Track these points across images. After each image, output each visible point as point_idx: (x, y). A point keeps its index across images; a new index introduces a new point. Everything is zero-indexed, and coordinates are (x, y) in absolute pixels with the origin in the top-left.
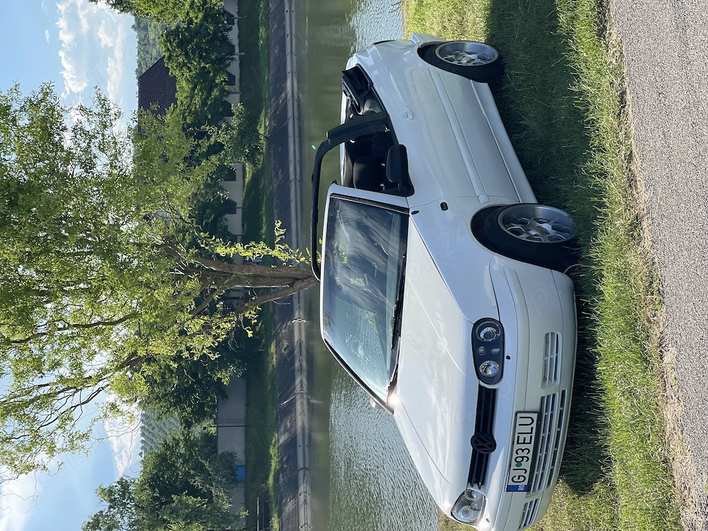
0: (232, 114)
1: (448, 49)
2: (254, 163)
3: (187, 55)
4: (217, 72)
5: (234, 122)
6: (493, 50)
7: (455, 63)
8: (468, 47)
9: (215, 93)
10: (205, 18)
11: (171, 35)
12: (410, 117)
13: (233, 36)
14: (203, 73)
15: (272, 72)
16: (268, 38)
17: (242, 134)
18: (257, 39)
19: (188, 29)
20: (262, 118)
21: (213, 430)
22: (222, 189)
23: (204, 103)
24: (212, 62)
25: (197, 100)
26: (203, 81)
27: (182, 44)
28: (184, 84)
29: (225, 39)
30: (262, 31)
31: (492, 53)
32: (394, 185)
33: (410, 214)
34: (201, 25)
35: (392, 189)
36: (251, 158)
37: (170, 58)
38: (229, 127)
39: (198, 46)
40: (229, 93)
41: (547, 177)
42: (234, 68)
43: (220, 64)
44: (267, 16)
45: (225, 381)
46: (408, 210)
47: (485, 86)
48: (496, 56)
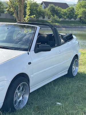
0: (59, 18)
1: (77, 63)
2: (51, 22)
3: (70, 11)
4: (67, 16)
5: (58, 19)
6: (76, 75)
7: (73, 65)
8: (77, 68)
9: (63, 16)
10: (76, 15)
11: (73, 9)
12: (59, 52)
13: (73, 20)
14: (67, 14)
15: (66, 26)
16: (72, 25)
17: (56, 20)
18: (72, 24)
19: (74, 12)
20: (59, 24)
21: (5, 13)
22: (47, 16)
23: (62, 14)
24: (68, 16)
25: (62, 13)
26: (65, 14)
27: (71, 11)
28: (65, 11)
29: (72, 18)
30: (73, 25)
31: (75, 74)
32: (38, 47)
33: (28, 52)
34: (75, 14)
35: (37, 46)
36: (52, 22)
37: (69, 8)
38: (57, 18)
39: (71, 13)
40: (63, 18)
41: (39, 95)
42: (67, 20)
43: (68, 17)
44: (76, 25)
45: (13, 15)
46: (29, 51)
47: (67, 73)
48: (74, 76)
